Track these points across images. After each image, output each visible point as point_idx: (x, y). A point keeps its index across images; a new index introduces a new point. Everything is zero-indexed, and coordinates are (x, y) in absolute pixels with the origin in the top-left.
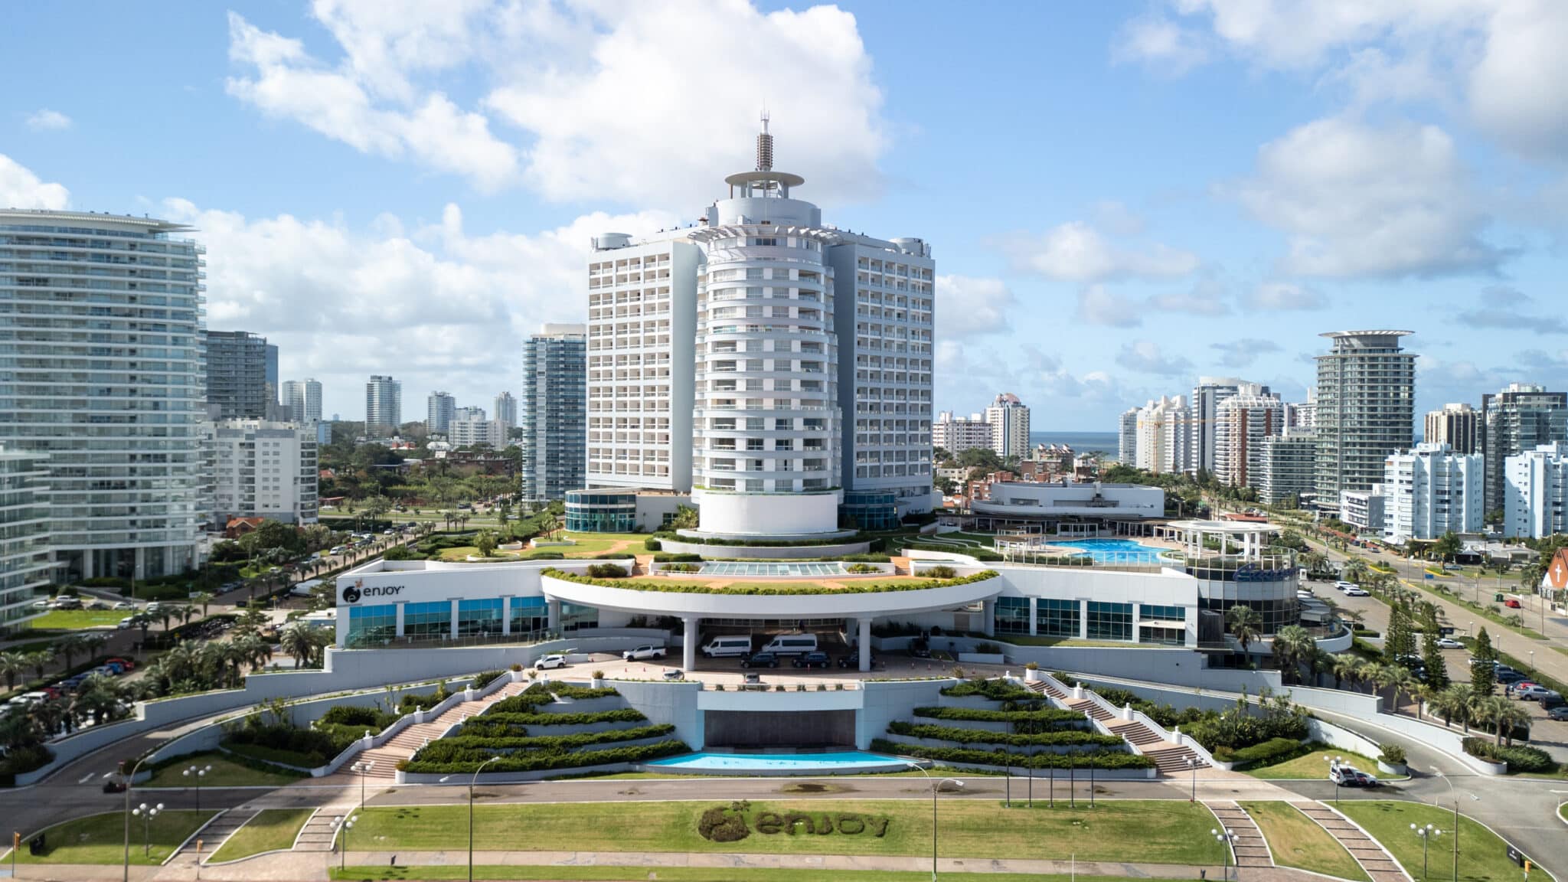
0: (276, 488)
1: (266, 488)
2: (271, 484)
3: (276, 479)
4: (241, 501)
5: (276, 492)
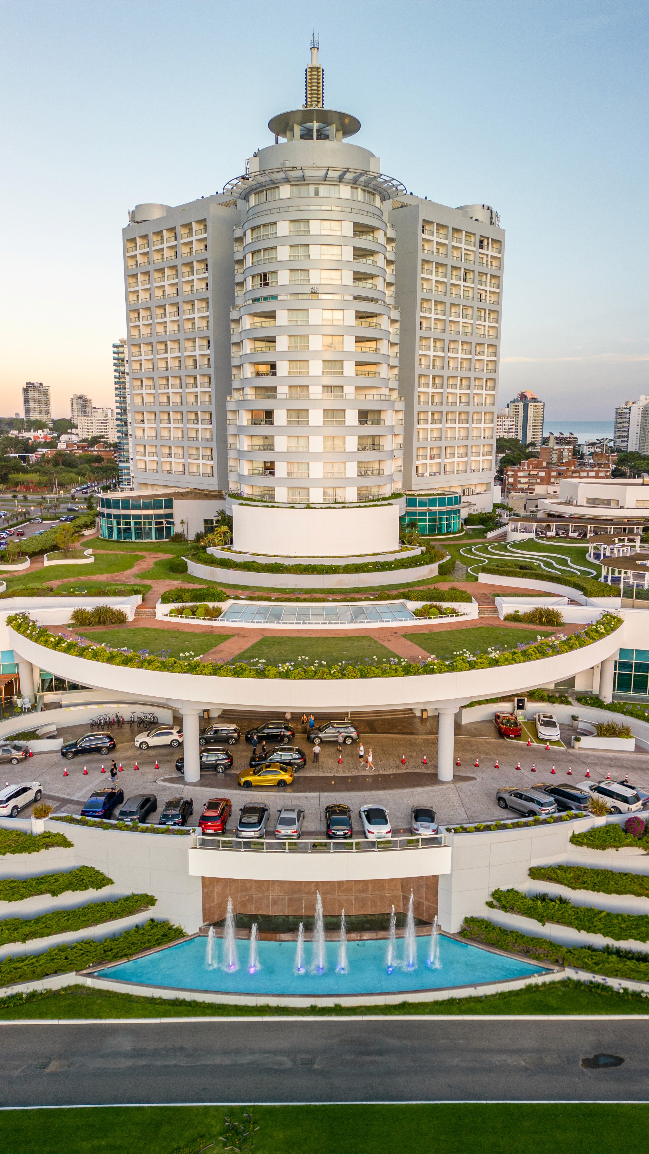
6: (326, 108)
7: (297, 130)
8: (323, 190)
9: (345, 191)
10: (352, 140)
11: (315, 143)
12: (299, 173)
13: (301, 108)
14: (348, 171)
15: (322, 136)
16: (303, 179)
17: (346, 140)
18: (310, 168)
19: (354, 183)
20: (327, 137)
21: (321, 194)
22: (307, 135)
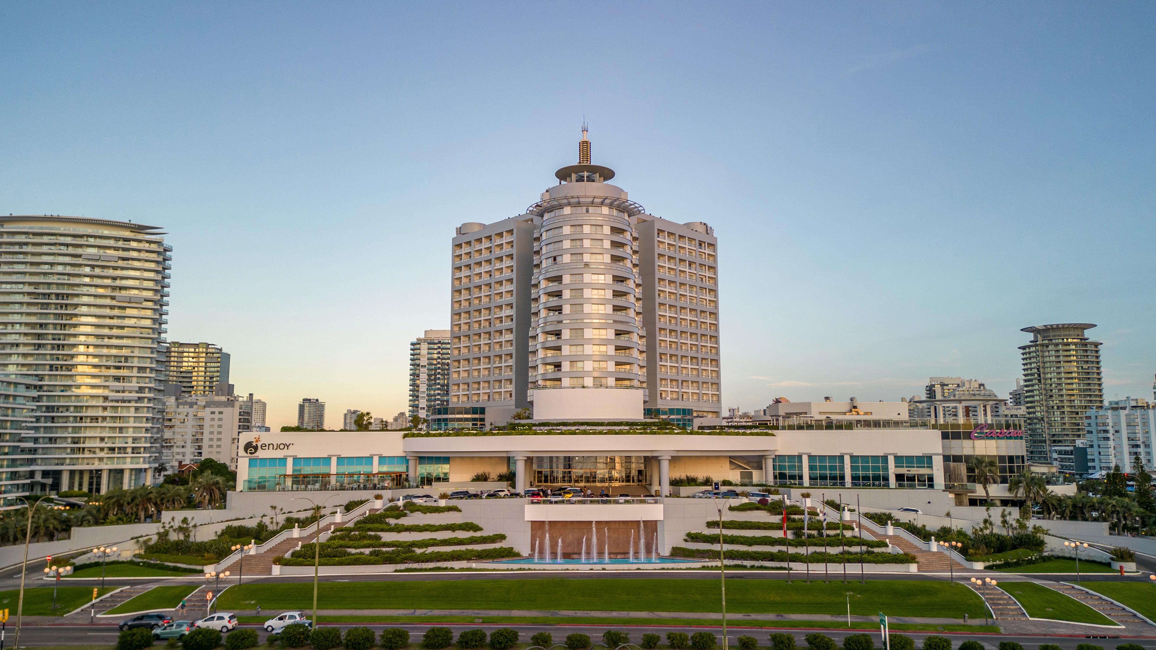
0: (219, 446)
1: (211, 446)
2: (215, 443)
3: (219, 439)
4: (192, 457)
5: (218, 450)
6: (592, 164)
7: (574, 176)
8: (591, 209)
9: (605, 210)
10: (609, 182)
11: (585, 184)
12: (577, 200)
13: (577, 164)
14: (606, 198)
15: (590, 179)
16: (579, 203)
17: (606, 182)
18: (583, 197)
19: (611, 206)
20: (593, 181)
21: (590, 211)
22: (580, 179)
